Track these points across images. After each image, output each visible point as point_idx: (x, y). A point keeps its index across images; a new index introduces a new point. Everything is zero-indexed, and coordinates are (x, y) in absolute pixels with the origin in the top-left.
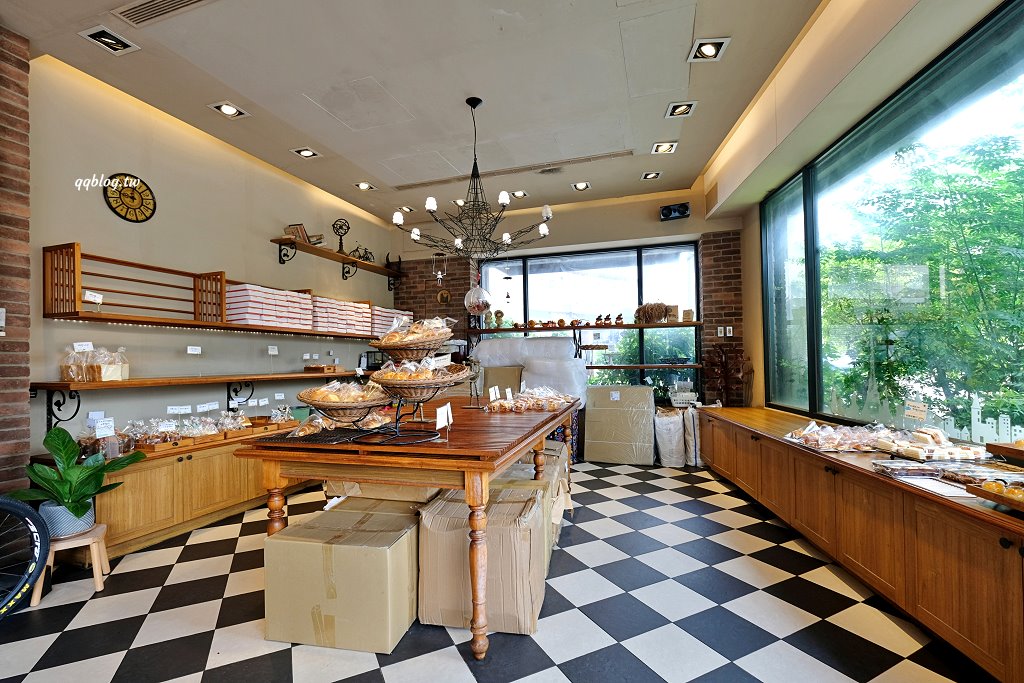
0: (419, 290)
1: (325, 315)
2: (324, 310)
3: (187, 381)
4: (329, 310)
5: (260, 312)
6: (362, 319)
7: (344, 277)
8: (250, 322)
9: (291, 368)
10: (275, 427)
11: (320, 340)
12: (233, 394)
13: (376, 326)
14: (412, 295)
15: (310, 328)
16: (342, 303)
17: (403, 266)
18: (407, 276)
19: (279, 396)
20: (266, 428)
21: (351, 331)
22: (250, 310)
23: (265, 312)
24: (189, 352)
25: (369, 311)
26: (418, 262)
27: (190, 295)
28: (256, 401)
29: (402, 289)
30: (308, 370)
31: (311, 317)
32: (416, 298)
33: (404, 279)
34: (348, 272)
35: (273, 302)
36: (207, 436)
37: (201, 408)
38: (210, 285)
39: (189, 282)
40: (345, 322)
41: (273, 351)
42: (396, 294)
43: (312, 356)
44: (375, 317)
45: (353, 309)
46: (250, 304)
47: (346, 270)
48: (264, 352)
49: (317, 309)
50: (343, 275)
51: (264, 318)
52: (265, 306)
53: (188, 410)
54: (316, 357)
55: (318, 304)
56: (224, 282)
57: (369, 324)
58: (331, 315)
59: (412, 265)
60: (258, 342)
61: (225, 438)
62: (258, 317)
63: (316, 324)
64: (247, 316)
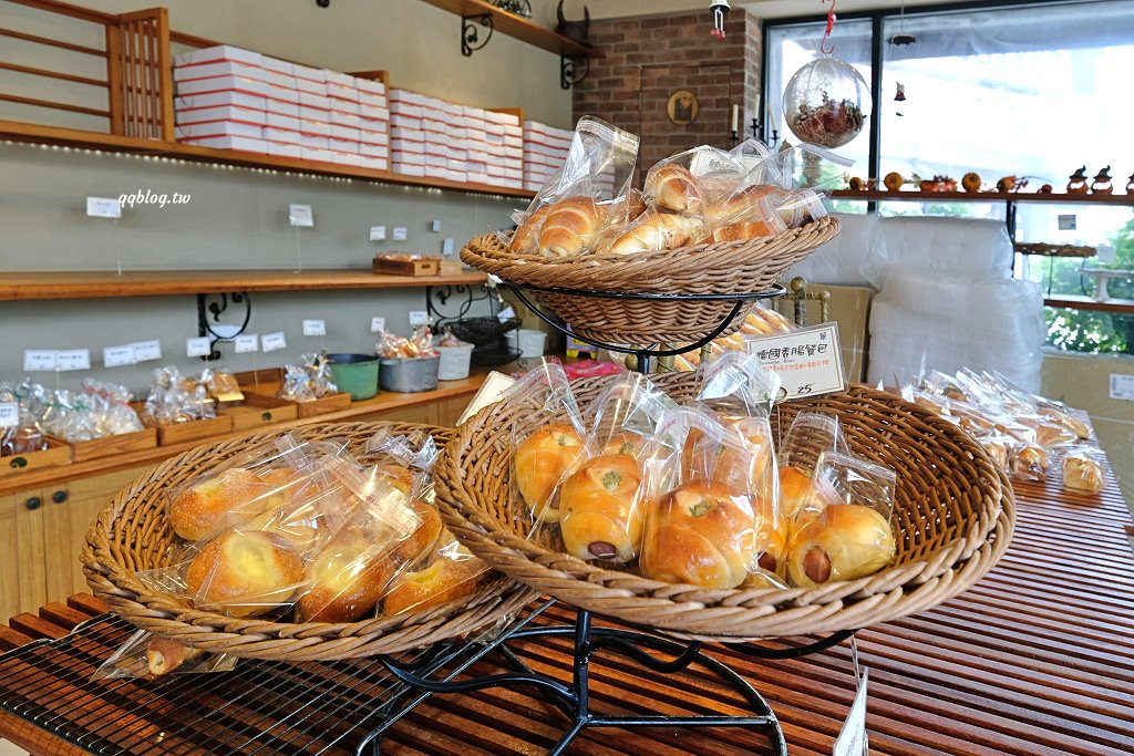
0: (628, 88)
1: (419, 136)
2: (416, 124)
3: (83, 285)
4: (427, 124)
5: (260, 118)
6: (500, 151)
7: (466, 51)
8: (238, 144)
9: (344, 257)
10: (290, 411)
11: (413, 196)
12: (210, 316)
13: (533, 167)
14: (612, 100)
15: (382, 165)
16: (457, 109)
17: (593, 31)
18: (602, 56)
19: (313, 327)
20: (268, 416)
21: (479, 177)
22: (235, 113)
23: (273, 120)
24: (90, 212)
25: (519, 131)
26: (626, 23)
27: (97, 68)
28: (254, 339)
29: (590, 86)
30: (381, 266)
31: (384, 139)
32: (620, 107)
33: (595, 64)
34: (473, 38)
35: (293, 96)
36: (114, 438)
37: (113, 357)
38: (138, 44)
39: (95, 35)
40: (463, 156)
41: (301, 217)
42: (578, 97)
43: (389, 233)
44: (532, 147)
45: (481, 124)
46: (236, 98)
47: (470, 32)
48: (282, 218)
49: (399, 121)
50: (464, 43)
51: (271, 134)
52: (273, 106)
53: (81, 360)
54: (400, 234)
55: (402, 108)
56: (165, 37)
57: (518, 164)
58: (430, 137)
59: (612, 30)
60: (266, 194)
61: (159, 444)
62: (256, 132)
63: (396, 157)
64: (229, 128)
